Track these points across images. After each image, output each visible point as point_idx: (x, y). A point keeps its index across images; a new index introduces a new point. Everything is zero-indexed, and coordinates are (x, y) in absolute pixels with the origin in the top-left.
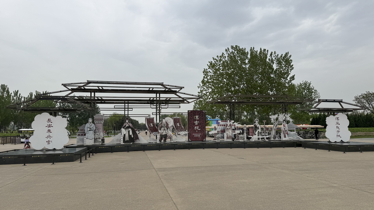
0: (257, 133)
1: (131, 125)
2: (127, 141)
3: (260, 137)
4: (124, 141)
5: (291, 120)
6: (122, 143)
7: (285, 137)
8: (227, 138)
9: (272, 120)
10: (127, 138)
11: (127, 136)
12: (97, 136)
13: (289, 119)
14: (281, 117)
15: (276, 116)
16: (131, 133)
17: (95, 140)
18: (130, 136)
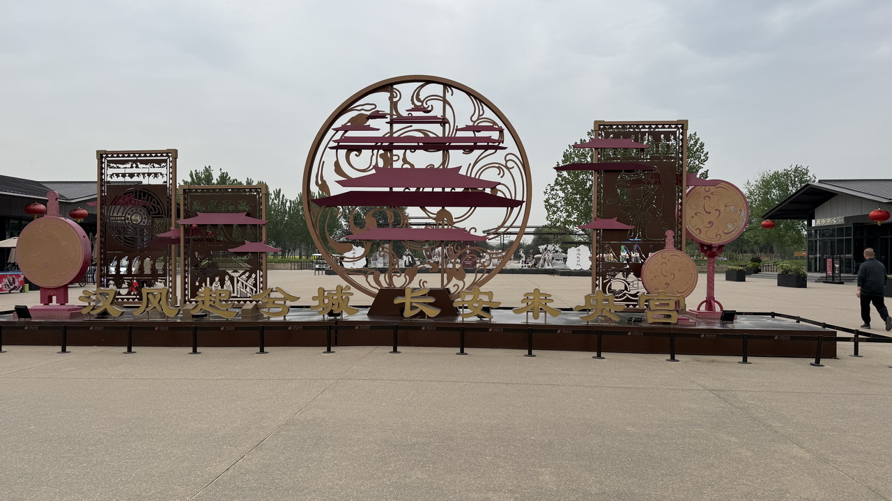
0: (521, 261)
1: (410, 253)
2: (408, 266)
3: (524, 265)
4: (405, 266)
5: (560, 250)
6: (404, 267)
7: (548, 265)
8: (493, 265)
9: (541, 251)
10: (407, 264)
11: (407, 261)
12: (386, 261)
13: (558, 248)
14: (550, 247)
15: (545, 246)
16: (410, 260)
17: (384, 264)
18: (410, 262)
